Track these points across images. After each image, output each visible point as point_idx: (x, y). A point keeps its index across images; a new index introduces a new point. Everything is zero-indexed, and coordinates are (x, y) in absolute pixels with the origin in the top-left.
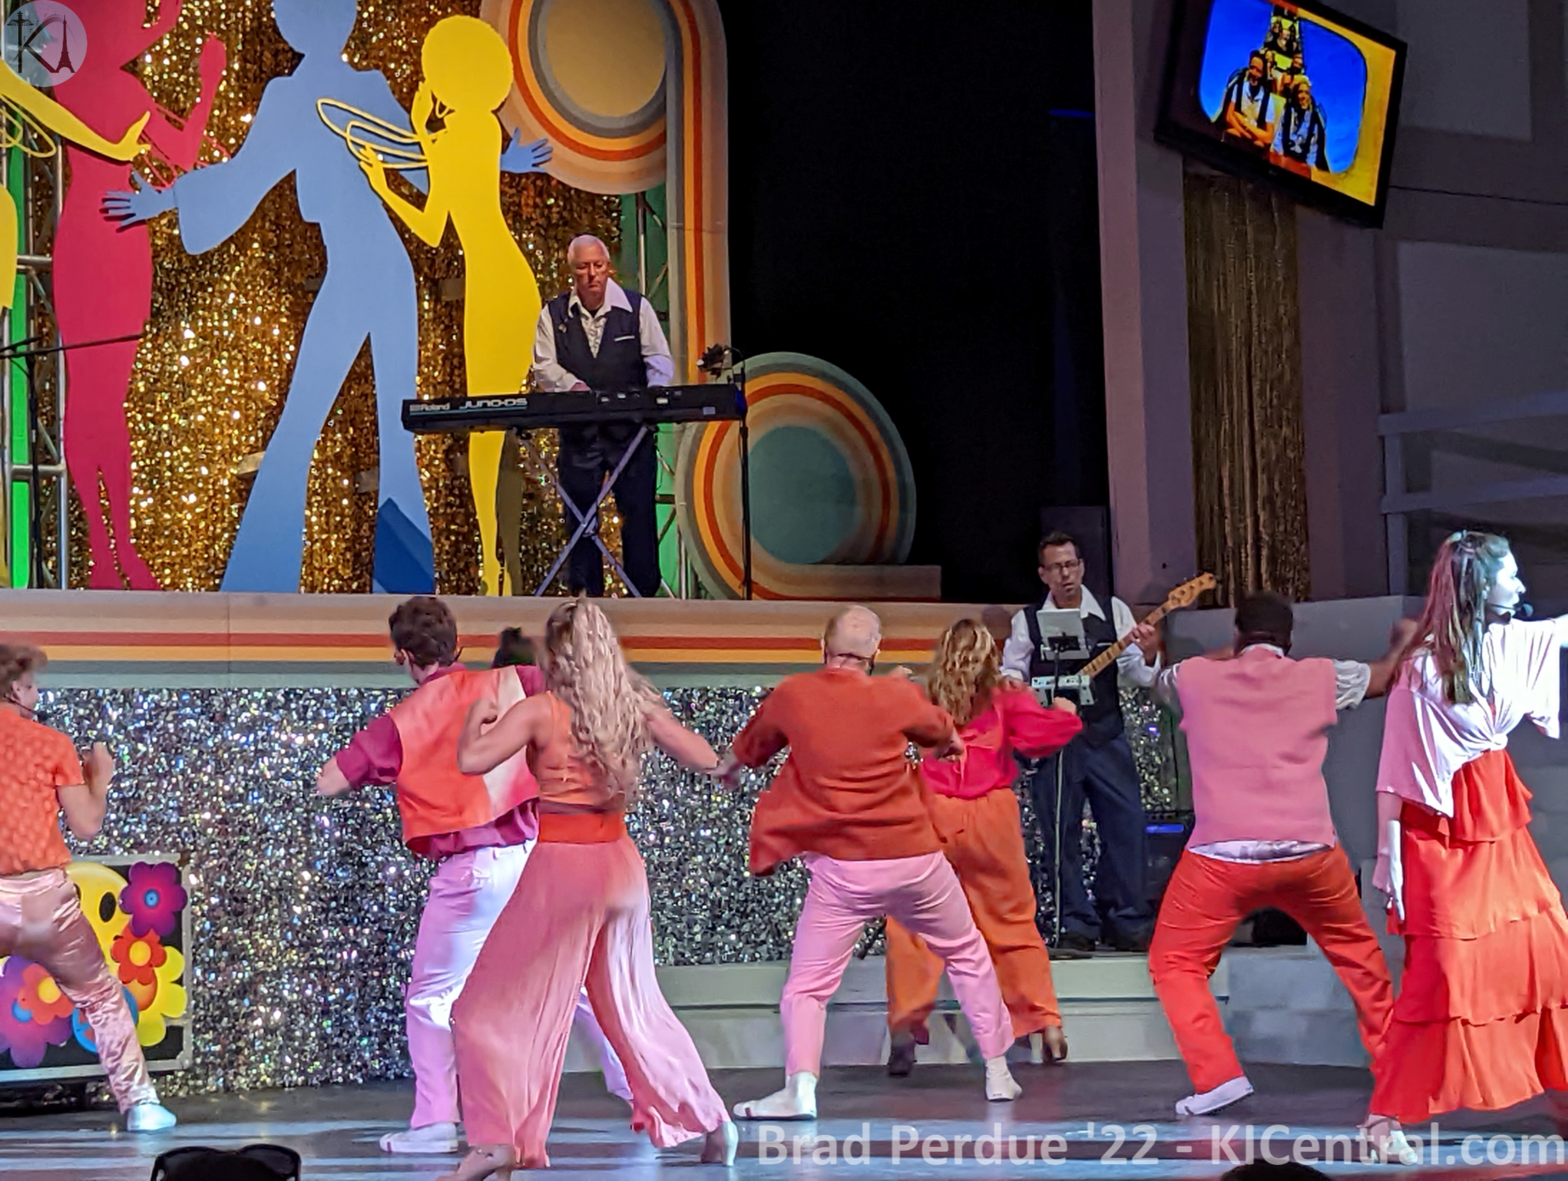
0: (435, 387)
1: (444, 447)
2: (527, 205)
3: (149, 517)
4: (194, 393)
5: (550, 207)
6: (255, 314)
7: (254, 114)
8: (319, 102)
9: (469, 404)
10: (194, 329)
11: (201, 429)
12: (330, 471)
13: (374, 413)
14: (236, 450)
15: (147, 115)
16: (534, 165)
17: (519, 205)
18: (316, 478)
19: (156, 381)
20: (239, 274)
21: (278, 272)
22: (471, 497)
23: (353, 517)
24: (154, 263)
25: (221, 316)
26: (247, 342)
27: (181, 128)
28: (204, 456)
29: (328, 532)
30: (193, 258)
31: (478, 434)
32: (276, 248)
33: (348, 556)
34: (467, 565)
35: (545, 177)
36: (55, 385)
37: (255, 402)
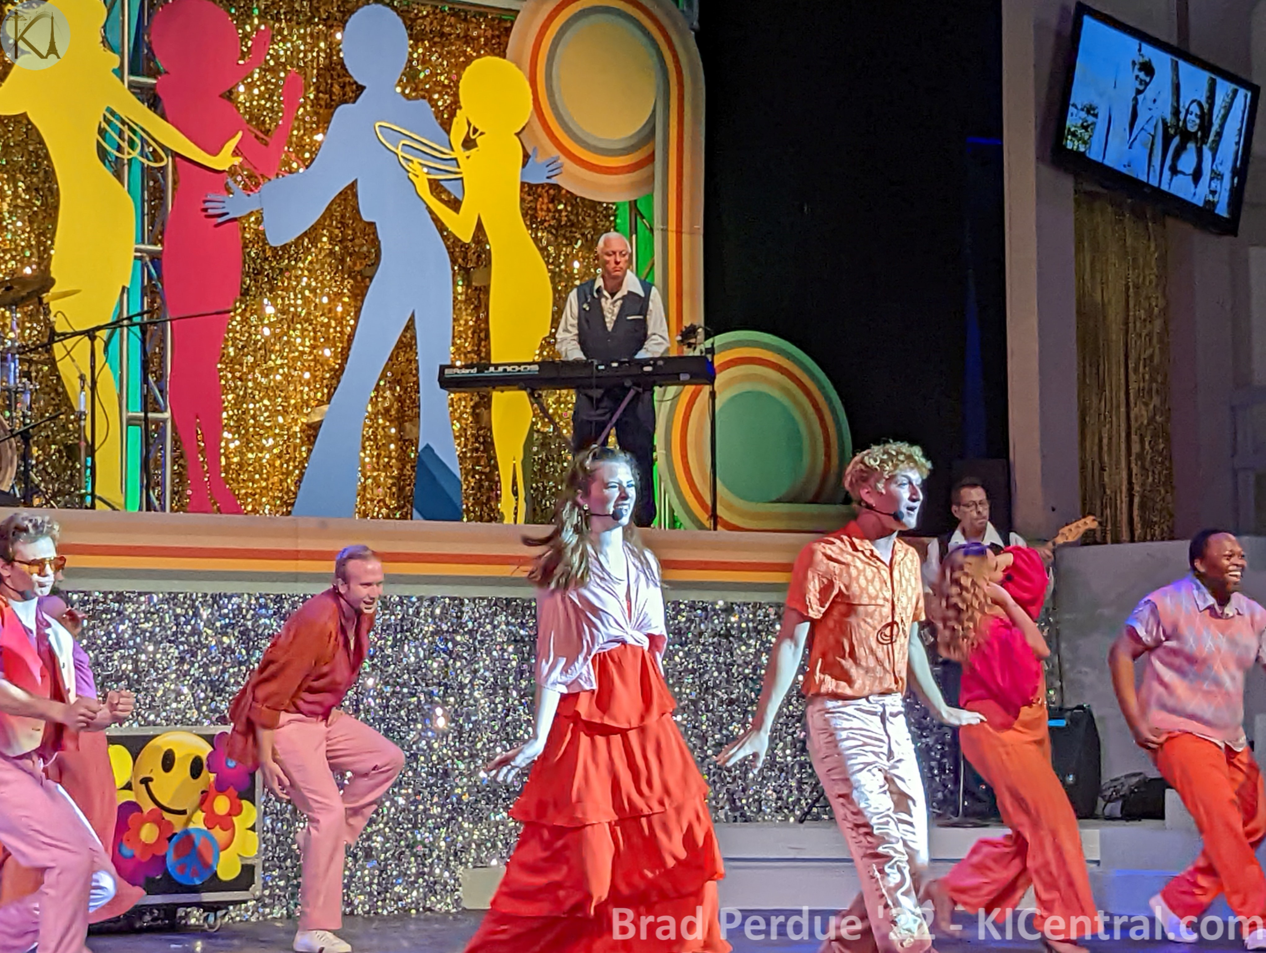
0: (465, 354)
1: (472, 403)
2: (542, 209)
3: (235, 456)
4: (273, 357)
5: (560, 211)
6: (323, 295)
7: (324, 134)
8: (377, 124)
9: (492, 369)
10: (275, 305)
11: (278, 387)
12: (381, 421)
13: (416, 375)
14: (306, 403)
15: (240, 134)
16: (549, 178)
17: (535, 209)
18: (370, 427)
19: (243, 347)
20: (311, 262)
21: (342, 261)
22: (492, 444)
23: (397, 459)
24: (244, 254)
25: (295, 295)
26: (316, 317)
27: (266, 144)
28: (280, 408)
29: (378, 470)
31: (499, 393)
32: (340, 241)
33: (394, 489)
34: (489, 499)
35: (557, 187)
36: (163, 349)
37: (322, 365)
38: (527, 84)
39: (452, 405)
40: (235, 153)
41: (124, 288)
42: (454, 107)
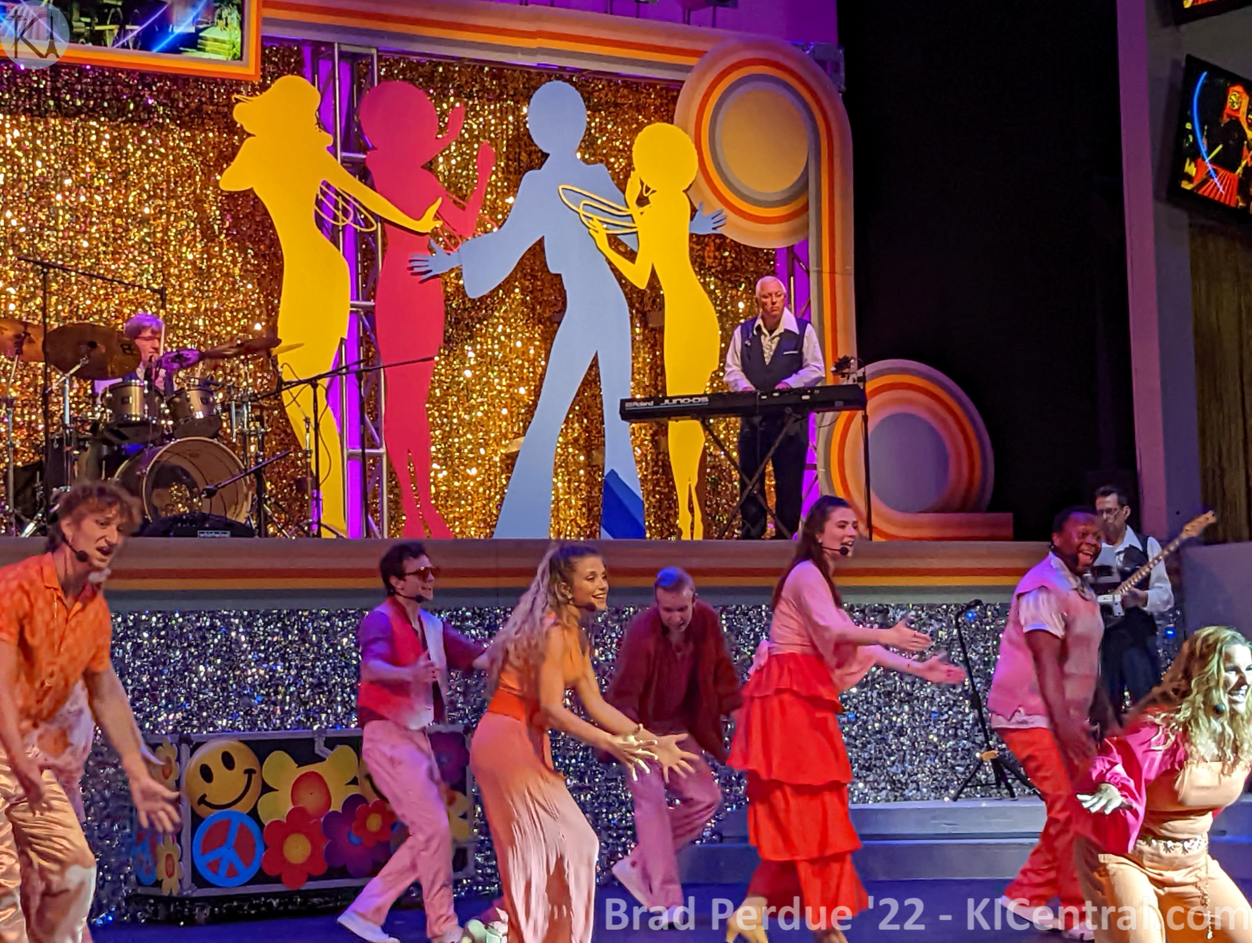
0: (644, 389)
1: (651, 432)
2: (709, 257)
3: (443, 485)
4: (475, 396)
5: (726, 258)
6: (516, 339)
7: (515, 197)
8: (560, 187)
10: (474, 351)
11: (480, 422)
12: (571, 450)
13: (601, 409)
14: (505, 436)
15: (440, 201)
16: (714, 229)
17: (703, 258)
19: (448, 388)
20: (505, 311)
21: (533, 309)
22: (670, 467)
23: (587, 483)
24: (446, 305)
25: (493, 341)
26: (511, 359)
27: (464, 208)
28: (482, 441)
29: (570, 493)
30: (473, 301)
31: (675, 422)
32: (531, 292)
33: (584, 510)
34: (668, 516)
35: (722, 237)
36: (378, 392)
37: (518, 402)
38: (693, 146)
39: (634, 434)
40: (436, 217)
41: (342, 339)
42: (629, 168)
